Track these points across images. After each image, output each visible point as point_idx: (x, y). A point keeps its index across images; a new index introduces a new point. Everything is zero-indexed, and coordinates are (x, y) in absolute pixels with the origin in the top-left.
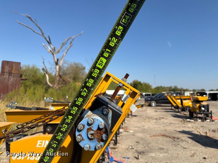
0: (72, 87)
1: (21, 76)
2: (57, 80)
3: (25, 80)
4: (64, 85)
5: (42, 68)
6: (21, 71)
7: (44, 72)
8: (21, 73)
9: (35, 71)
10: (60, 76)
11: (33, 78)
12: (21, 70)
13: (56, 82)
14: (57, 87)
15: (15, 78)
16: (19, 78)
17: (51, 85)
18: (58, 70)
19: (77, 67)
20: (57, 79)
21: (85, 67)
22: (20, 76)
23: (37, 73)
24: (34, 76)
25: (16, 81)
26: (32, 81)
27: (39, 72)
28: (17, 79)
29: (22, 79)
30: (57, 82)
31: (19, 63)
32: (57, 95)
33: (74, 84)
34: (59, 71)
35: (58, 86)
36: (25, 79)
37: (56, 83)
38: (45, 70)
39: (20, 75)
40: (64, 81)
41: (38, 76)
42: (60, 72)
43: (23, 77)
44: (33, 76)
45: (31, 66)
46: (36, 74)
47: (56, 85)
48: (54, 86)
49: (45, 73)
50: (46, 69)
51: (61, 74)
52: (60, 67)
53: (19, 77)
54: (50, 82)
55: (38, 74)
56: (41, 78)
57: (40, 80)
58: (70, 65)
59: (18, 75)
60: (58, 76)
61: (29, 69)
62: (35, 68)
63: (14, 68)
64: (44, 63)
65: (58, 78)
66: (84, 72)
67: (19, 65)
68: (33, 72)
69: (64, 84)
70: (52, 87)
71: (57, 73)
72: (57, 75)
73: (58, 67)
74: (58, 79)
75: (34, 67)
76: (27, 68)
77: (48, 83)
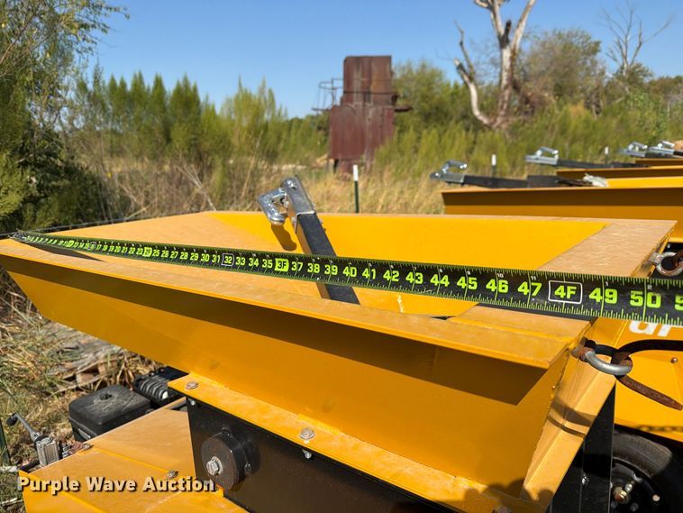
0: (554, 121)
1: (395, 98)
2: (504, 102)
3: (406, 110)
4: (525, 117)
5: (458, 63)
6: (393, 83)
7: (463, 78)
8: (394, 90)
9: (428, 79)
10: (515, 86)
11: (422, 104)
12: (395, 81)
13: (502, 107)
14: (504, 126)
15: (380, 108)
16: (390, 107)
17: (485, 121)
18: (507, 63)
19: (567, 47)
20: (503, 97)
21: (597, 44)
22: (390, 101)
23: (434, 86)
24: (427, 97)
25: (382, 115)
26: (420, 113)
27: (439, 83)
28: (383, 110)
29: (397, 108)
30: (505, 106)
31: (388, 59)
32: (509, 151)
33: (560, 109)
34: (512, 66)
35: (508, 121)
36: (406, 108)
37: (502, 113)
38: (464, 71)
39: (390, 96)
40: (527, 101)
41: (437, 96)
42: (515, 71)
43: (400, 103)
44: (424, 97)
45: (416, 67)
46: (432, 88)
47: (499, 120)
48: (495, 121)
49: (466, 79)
50: (470, 66)
51: (516, 76)
52: (513, 52)
53: (388, 104)
54: (481, 108)
55: (436, 90)
56: (448, 99)
57: (445, 110)
58: (543, 44)
59: (384, 97)
60: (506, 87)
61: (410, 76)
62: (428, 70)
63: (374, 77)
64: (461, 44)
65: (507, 92)
66: (594, 63)
67: (388, 67)
68: (423, 85)
69: (526, 113)
70: (489, 127)
71: (505, 75)
72: (505, 82)
73: (507, 53)
74: (506, 98)
75: (424, 66)
76: (406, 72)
77: (477, 113)
